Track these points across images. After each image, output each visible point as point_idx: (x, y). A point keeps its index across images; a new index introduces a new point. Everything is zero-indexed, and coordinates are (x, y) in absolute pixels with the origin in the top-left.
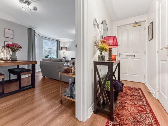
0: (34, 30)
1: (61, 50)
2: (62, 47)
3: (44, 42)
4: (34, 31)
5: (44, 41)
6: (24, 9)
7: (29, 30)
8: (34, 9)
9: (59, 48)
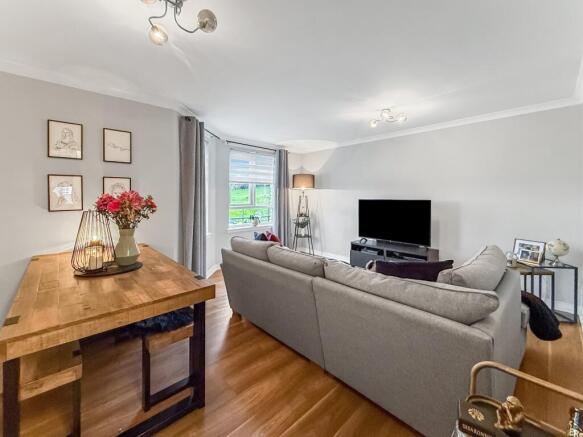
0: (200, 120)
1: (291, 185)
2: (294, 176)
3: (233, 161)
4: (202, 124)
5: (235, 155)
6: (158, 36)
7: (184, 122)
8: (203, 26)
9: (284, 180)
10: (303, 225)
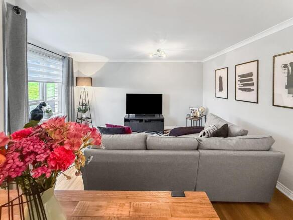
1: (75, 84)
10: (85, 111)
